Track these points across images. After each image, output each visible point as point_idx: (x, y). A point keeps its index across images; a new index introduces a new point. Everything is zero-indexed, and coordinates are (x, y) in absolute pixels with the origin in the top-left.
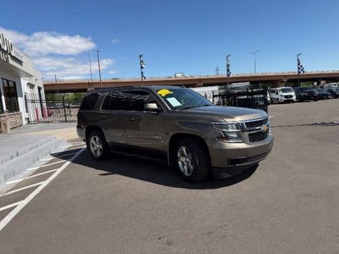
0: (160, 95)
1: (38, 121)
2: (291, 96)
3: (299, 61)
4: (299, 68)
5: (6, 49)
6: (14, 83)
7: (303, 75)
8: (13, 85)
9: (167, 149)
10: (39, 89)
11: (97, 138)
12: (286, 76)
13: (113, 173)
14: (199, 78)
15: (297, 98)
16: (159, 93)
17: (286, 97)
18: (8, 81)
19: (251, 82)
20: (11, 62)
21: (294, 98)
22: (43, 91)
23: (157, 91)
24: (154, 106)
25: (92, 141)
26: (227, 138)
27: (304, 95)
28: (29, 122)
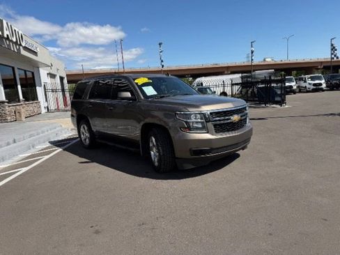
0: (137, 84)
1: (58, 110)
2: (321, 84)
4: (332, 54)
5: (14, 40)
6: (33, 73)
7: (335, 61)
8: (31, 76)
9: (139, 139)
10: (62, 79)
11: (85, 127)
13: (93, 162)
14: (226, 65)
15: (327, 87)
16: (136, 81)
17: (315, 85)
18: (25, 71)
19: (276, 70)
20: (23, 52)
21: (324, 86)
22: (65, 81)
23: (134, 80)
24: (128, 95)
25: (82, 129)
26: (190, 128)
28: (48, 110)
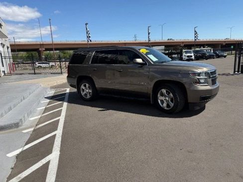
0: (143, 52)
2: (191, 56)
3: (195, 31)
4: (196, 37)
7: (198, 42)
11: (87, 85)
12: (183, 42)
13: (108, 109)
14: (124, 42)
16: (141, 51)
24: (139, 60)
25: (83, 87)
27: (199, 56)
28: (5, 74)
